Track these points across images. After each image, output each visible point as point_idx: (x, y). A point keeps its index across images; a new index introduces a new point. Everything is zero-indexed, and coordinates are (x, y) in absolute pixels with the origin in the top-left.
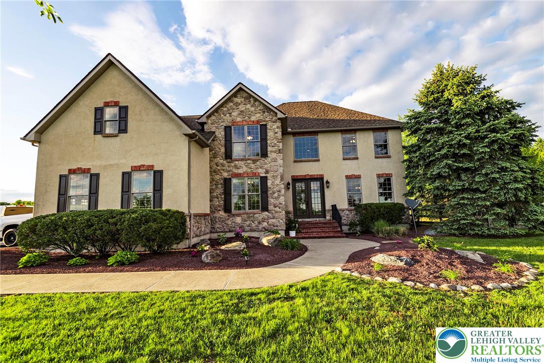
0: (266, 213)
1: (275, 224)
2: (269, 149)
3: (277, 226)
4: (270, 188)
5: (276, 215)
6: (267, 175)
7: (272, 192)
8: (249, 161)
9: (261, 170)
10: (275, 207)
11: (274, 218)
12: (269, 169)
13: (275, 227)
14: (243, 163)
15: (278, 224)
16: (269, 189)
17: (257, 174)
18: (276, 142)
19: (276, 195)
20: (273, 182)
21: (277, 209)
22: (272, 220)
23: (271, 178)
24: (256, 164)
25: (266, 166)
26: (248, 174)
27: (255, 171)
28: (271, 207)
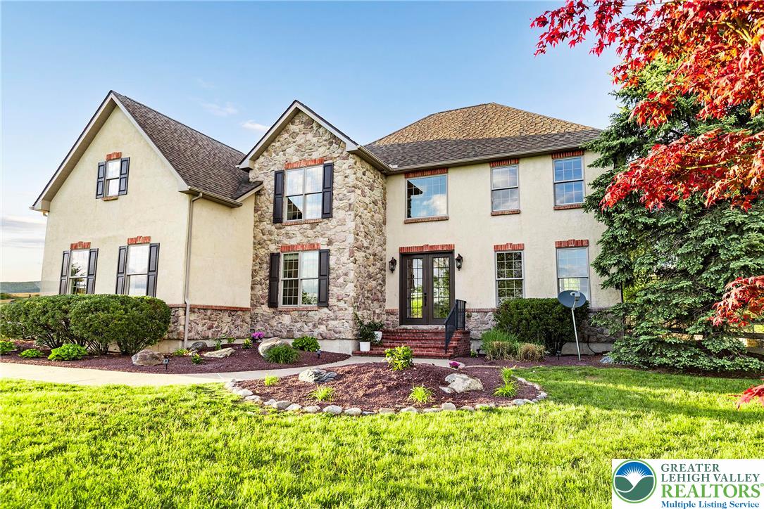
0: (325, 310)
1: (337, 330)
2: (336, 203)
3: (340, 332)
4: (333, 269)
5: (340, 314)
6: (330, 247)
7: (335, 275)
8: (305, 226)
9: (321, 239)
10: (339, 300)
11: (336, 319)
12: (332, 237)
13: (337, 333)
14: (297, 229)
15: (342, 329)
16: (331, 271)
17: (316, 246)
18: (345, 192)
19: (341, 280)
20: (338, 259)
21: (342, 304)
22: (332, 322)
23: (335, 253)
24: (315, 230)
25: (329, 233)
26: (303, 246)
27: (312, 242)
28: (332, 301)
